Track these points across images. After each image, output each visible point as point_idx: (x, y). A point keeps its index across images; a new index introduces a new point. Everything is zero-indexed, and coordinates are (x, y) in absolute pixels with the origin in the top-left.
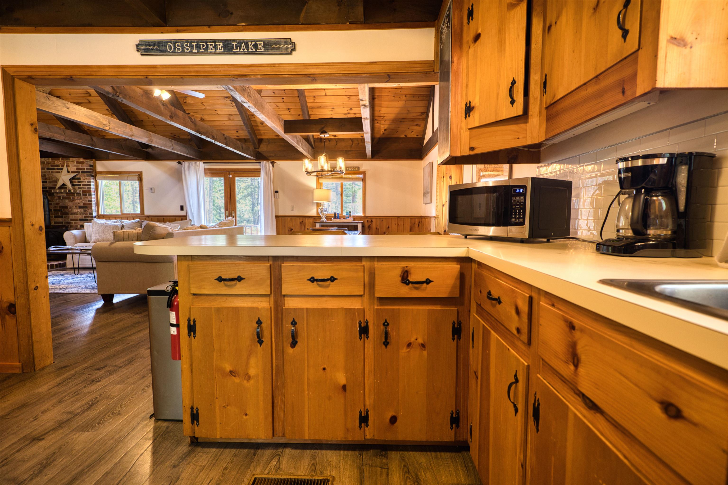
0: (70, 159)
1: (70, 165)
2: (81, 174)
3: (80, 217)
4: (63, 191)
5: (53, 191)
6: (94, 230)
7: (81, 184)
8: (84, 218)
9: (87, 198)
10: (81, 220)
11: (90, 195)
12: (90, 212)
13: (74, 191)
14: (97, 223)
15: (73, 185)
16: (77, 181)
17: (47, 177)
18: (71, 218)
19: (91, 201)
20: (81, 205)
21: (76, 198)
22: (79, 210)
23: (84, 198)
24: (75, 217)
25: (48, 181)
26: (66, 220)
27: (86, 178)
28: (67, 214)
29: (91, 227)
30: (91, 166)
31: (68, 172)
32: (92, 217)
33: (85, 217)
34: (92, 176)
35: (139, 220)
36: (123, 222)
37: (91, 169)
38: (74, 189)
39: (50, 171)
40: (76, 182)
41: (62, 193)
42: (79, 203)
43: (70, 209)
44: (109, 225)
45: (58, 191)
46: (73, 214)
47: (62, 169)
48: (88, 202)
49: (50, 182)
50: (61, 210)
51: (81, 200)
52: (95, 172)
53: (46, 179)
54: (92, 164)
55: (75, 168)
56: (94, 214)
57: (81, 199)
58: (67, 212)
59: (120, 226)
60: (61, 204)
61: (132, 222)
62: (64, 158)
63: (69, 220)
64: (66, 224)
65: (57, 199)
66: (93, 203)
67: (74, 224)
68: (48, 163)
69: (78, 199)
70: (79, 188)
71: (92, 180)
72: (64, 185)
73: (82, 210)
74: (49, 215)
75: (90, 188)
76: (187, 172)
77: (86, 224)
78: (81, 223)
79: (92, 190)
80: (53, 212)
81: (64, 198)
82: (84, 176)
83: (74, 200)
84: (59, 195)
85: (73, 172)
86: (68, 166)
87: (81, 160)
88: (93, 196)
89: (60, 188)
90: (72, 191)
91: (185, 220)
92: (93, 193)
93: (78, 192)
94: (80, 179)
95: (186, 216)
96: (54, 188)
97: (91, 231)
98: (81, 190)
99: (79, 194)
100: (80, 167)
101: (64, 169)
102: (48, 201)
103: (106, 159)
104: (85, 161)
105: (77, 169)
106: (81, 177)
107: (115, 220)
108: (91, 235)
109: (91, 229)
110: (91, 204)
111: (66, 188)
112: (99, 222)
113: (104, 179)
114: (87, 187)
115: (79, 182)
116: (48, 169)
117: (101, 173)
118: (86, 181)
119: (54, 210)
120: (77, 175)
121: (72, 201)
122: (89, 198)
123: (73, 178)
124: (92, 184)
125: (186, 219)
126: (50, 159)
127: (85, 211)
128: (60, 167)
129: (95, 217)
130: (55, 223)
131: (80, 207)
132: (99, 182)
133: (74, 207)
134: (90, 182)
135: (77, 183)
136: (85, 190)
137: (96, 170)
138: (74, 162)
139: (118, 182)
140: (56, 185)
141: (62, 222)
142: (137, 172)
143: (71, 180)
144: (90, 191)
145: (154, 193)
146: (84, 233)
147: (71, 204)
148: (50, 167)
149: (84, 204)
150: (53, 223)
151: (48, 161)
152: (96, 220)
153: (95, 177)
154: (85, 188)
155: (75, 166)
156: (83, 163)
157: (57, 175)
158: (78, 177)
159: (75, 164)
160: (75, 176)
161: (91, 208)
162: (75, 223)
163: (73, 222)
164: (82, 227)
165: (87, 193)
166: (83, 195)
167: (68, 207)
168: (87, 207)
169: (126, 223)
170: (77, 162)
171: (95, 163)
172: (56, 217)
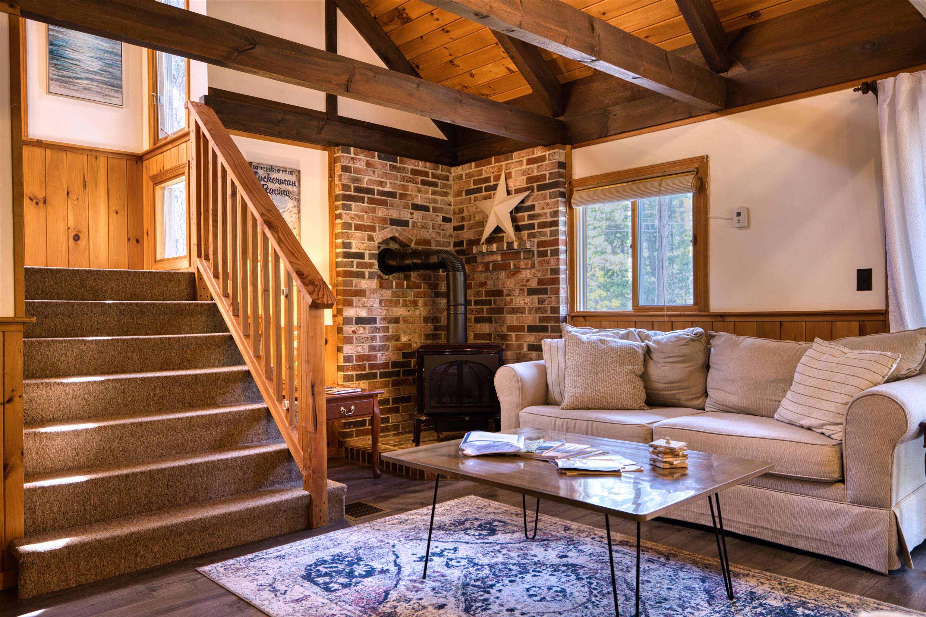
0: (515, 154)
1: (513, 171)
2: (536, 193)
3: (529, 319)
4: (494, 247)
5: (475, 250)
6: (569, 362)
7: (536, 222)
8: (538, 324)
9: (548, 262)
10: (532, 329)
11: (556, 253)
12: (554, 304)
13: (519, 245)
14: (578, 341)
15: (518, 229)
16: (526, 214)
17: (465, 213)
18: (509, 323)
19: (556, 271)
20: (534, 284)
21: (522, 264)
22: (528, 299)
23: (541, 263)
24: (517, 319)
25: (466, 223)
26: (499, 329)
27: (547, 204)
28: (500, 311)
29: (561, 353)
30: (561, 165)
31: (509, 193)
32: (557, 319)
33: (541, 319)
34: (562, 195)
35: (699, 330)
36: (648, 337)
37: (560, 175)
38: (520, 239)
39: (472, 196)
40: (524, 218)
41: (491, 253)
42: (528, 280)
43: (508, 298)
44: (612, 349)
45: (484, 249)
46: (514, 311)
47: (494, 188)
48: (549, 276)
49: (471, 227)
50: (489, 303)
51: (533, 271)
52: (570, 183)
53: (463, 219)
54: (563, 160)
55: (524, 178)
56: (563, 311)
57: (533, 266)
58: (502, 306)
59: (641, 351)
60: (490, 285)
61: (678, 338)
62: (502, 157)
63: (505, 329)
64: (498, 342)
65: (481, 272)
66: (562, 276)
67: (514, 342)
68: (469, 176)
69: (526, 268)
70: (530, 236)
71: (562, 209)
72: (498, 230)
73: (535, 298)
74: (466, 314)
75: (556, 233)
76: (904, 120)
77: (547, 343)
78: (531, 338)
79: (562, 237)
80: (473, 307)
81: (498, 267)
82: (544, 198)
83: (517, 270)
84: (488, 259)
85: (519, 191)
86: (508, 176)
87: (539, 152)
88: (562, 256)
89: (490, 240)
90: (516, 246)
91: (877, 332)
92: (562, 248)
93: (528, 246)
94: (532, 208)
95: (885, 314)
96: (477, 242)
97: (562, 366)
98: (536, 240)
99: (529, 252)
100: (535, 174)
101: (499, 188)
102: (465, 274)
103: (601, 137)
104: (547, 153)
105: (530, 180)
106: (536, 203)
107: (622, 332)
108: (561, 380)
109: (561, 360)
110: (556, 281)
111: (501, 239)
112: (584, 337)
113: (593, 201)
114: (548, 230)
115: (531, 217)
116: (469, 192)
117: (584, 182)
118: (548, 211)
119: (477, 303)
120: (528, 197)
121: (514, 275)
122: (553, 262)
123: (518, 209)
124: (562, 219)
125: (884, 327)
126: (473, 164)
127: (541, 301)
128: (492, 183)
129: (565, 320)
130: (477, 336)
131: (531, 292)
132: (579, 210)
133: (517, 292)
134: (556, 214)
135: (527, 222)
136: (544, 239)
137: (571, 177)
138: (520, 163)
139: (629, 203)
140: (481, 233)
141: (488, 336)
142: (691, 160)
143: (514, 214)
144: (556, 242)
145: (748, 227)
146: (543, 371)
147: (510, 284)
148: (473, 187)
149: (540, 282)
150: (471, 339)
151: (468, 171)
152: (569, 328)
153: (568, 198)
154: (545, 235)
155: (524, 173)
156: (542, 159)
157: (484, 205)
158: (528, 203)
159: (525, 167)
160: (523, 202)
161: (557, 292)
162: (518, 338)
163: (513, 334)
164: (537, 348)
165: (549, 249)
166: (542, 254)
167: (505, 293)
168: (545, 291)
169: (657, 342)
170: (530, 162)
171: (569, 157)
172: (478, 320)
